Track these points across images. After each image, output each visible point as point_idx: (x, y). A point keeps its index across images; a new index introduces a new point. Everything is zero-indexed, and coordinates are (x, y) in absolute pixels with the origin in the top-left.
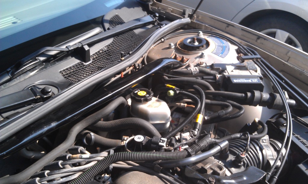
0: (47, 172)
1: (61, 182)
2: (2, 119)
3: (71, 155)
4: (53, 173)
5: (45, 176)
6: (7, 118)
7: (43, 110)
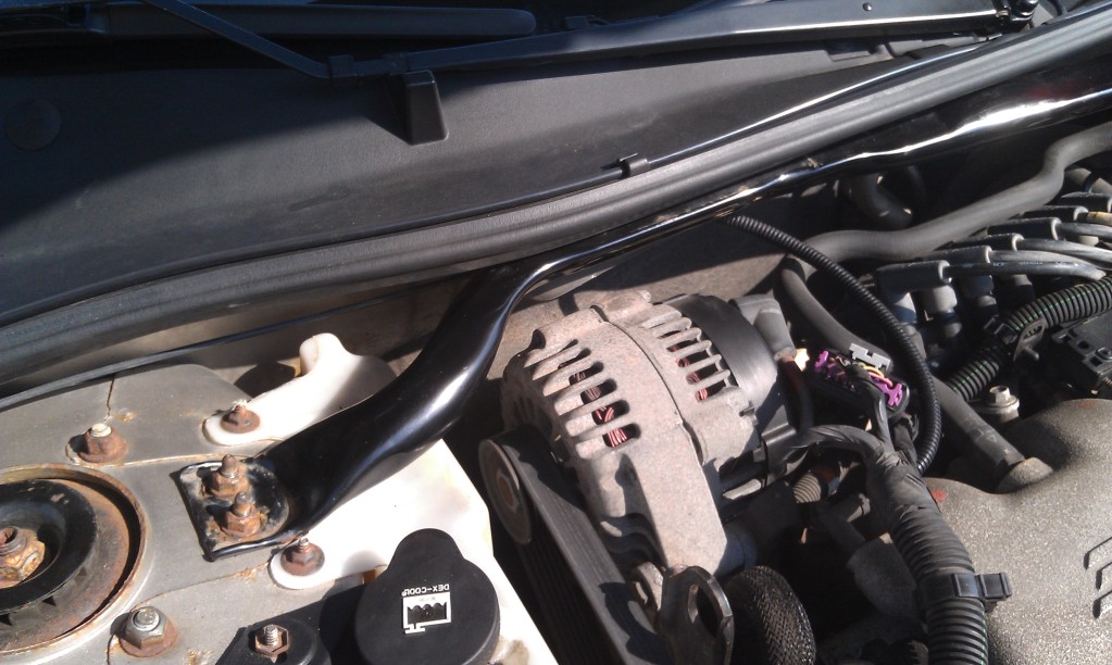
0: (1017, 238)
1: (1075, 271)
2: (890, 57)
3: (1086, 210)
4: (1039, 245)
5: (1010, 248)
6: (913, 55)
7: (1038, 49)
